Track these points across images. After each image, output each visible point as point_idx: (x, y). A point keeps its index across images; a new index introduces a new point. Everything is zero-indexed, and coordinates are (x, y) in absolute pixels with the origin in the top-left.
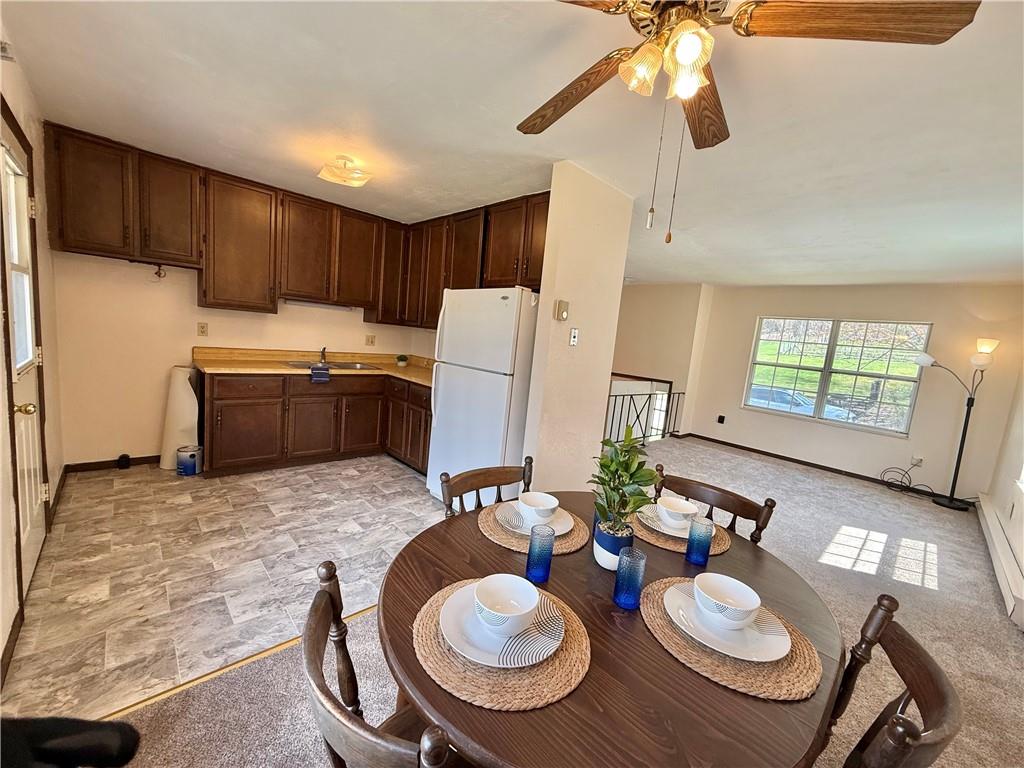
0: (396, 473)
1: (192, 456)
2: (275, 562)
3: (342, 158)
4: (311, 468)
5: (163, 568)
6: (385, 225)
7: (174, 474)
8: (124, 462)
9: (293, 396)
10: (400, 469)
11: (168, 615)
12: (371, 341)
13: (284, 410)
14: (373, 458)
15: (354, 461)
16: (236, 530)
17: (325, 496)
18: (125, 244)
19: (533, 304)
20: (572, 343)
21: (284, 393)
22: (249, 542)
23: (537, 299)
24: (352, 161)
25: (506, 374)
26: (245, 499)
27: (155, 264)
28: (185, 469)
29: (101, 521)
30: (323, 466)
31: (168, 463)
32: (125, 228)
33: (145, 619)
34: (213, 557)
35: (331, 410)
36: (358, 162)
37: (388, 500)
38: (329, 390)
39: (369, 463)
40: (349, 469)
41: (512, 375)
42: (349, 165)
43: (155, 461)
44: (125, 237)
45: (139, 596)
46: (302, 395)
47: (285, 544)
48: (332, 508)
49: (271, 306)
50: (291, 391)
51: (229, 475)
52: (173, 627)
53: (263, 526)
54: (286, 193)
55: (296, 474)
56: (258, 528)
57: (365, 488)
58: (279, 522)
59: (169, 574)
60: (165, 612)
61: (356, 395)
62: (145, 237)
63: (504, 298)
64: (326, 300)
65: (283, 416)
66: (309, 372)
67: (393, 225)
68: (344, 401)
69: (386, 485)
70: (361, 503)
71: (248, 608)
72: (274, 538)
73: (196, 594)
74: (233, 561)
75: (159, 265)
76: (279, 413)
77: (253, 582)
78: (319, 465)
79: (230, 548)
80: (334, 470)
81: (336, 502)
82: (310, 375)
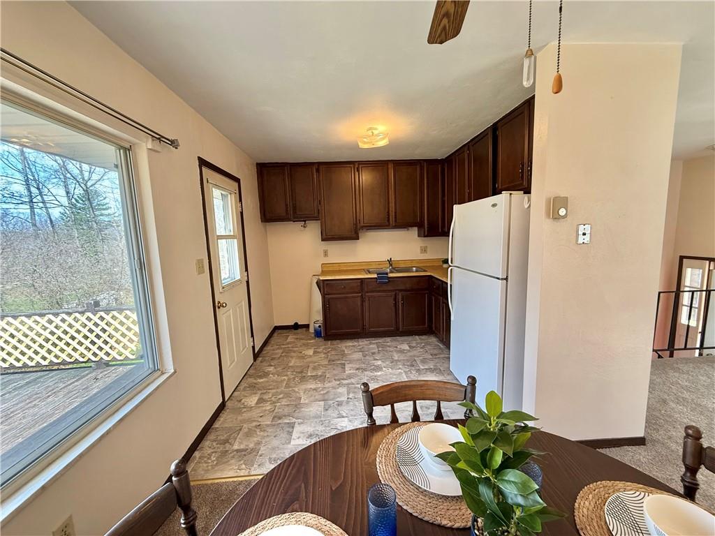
0: (436, 352)
1: (320, 326)
2: (330, 407)
3: (370, 129)
4: (381, 340)
5: (280, 394)
6: (425, 164)
7: (313, 335)
8: (296, 327)
9: (367, 292)
10: (440, 348)
11: (268, 426)
12: (424, 250)
13: (363, 301)
14: (423, 337)
15: (410, 338)
16: (322, 378)
17: (379, 363)
18: (287, 213)
19: (526, 206)
20: (580, 241)
21: (362, 289)
22: (325, 388)
23: (529, 200)
24: (376, 129)
25: (498, 278)
26: (336, 357)
27: (303, 221)
28: (318, 334)
29: (273, 359)
30: (388, 339)
31: (312, 330)
32: (287, 205)
33: (259, 424)
34: (304, 393)
35: (392, 302)
36: (381, 128)
37: (419, 374)
38: (390, 288)
39: (419, 341)
40: (404, 344)
41: (506, 279)
42: (376, 132)
43: (307, 326)
44: (287, 210)
45: (264, 408)
46: (373, 291)
47: (341, 395)
48: (379, 373)
49: (354, 236)
50: (366, 290)
51: (336, 339)
52: (266, 434)
53: (336, 378)
54: (360, 163)
55: (371, 344)
56: (333, 379)
57: (408, 361)
58: (345, 377)
59: (282, 398)
60: (269, 423)
61: (409, 291)
62: (295, 208)
63: (494, 205)
64: (387, 226)
65: (362, 305)
66: (375, 276)
67: (432, 162)
68: (400, 294)
69: (424, 361)
70: (400, 373)
71: (302, 435)
72: (338, 388)
73: (285, 416)
74: (312, 398)
75: (305, 221)
76: (359, 304)
77: (313, 417)
78: (386, 339)
79: (315, 389)
80: (394, 344)
81: (384, 369)
82: (376, 278)
